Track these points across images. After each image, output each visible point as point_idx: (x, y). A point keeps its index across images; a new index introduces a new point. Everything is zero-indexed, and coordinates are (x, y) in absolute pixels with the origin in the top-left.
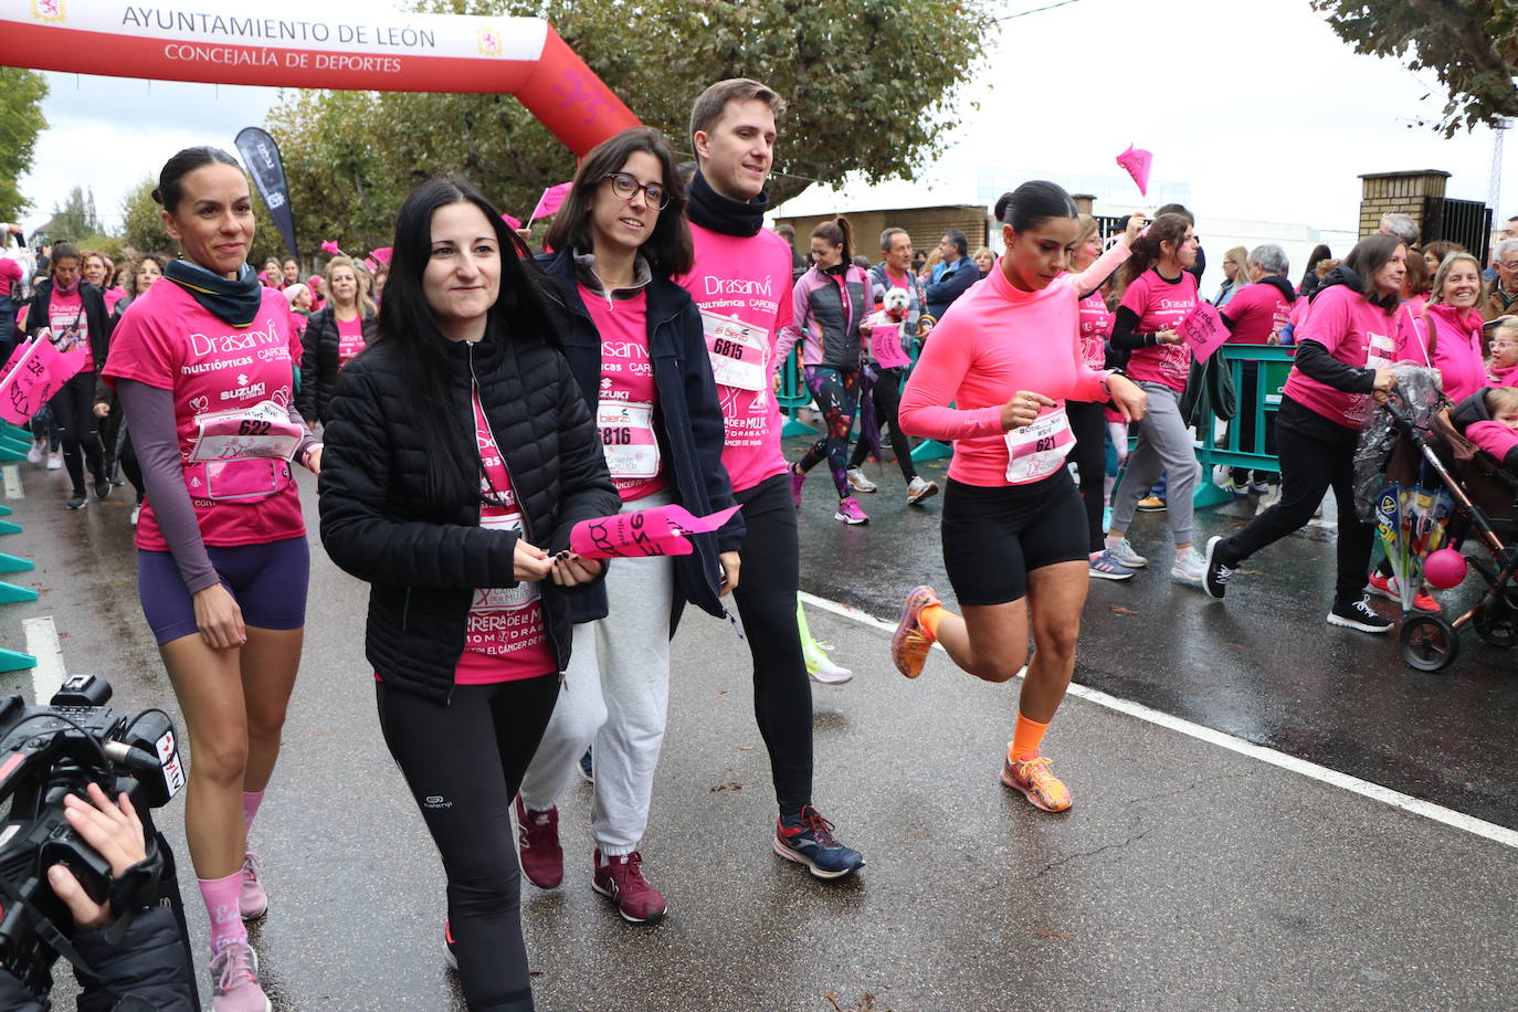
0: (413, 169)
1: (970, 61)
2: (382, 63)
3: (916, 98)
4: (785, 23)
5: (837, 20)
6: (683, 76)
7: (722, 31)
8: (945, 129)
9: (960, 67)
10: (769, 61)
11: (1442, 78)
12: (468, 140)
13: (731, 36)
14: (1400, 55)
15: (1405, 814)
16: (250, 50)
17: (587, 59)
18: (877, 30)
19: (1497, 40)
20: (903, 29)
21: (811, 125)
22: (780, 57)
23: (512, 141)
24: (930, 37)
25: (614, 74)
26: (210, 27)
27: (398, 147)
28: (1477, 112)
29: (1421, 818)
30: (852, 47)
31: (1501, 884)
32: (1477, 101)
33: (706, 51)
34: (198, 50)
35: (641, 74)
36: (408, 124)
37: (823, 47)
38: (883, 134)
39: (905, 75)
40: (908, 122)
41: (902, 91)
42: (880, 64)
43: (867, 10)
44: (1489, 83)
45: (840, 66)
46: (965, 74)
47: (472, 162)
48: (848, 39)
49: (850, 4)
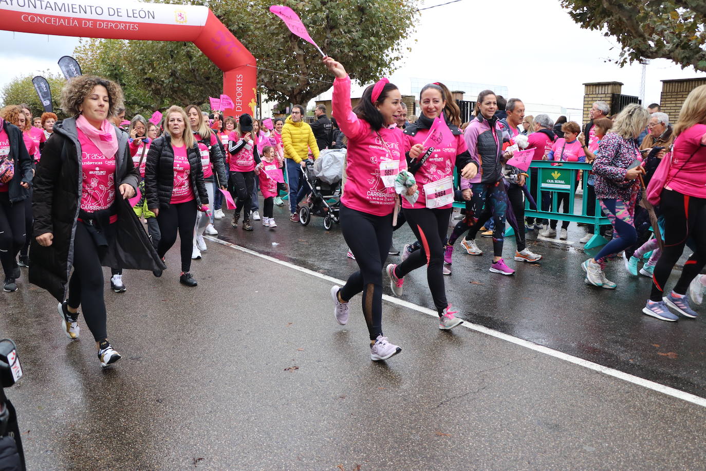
0: (145, 77)
1: (407, 29)
2: (129, 26)
3: (381, 46)
4: (321, 10)
5: (345, 9)
6: (273, 34)
8: (395, 60)
9: (402, 32)
10: (313, 27)
11: (619, 40)
12: (171, 63)
14: (601, 29)
15: (603, 375)
16: (64, 18)
17: (228, 26)
18: (364, 14)
19: (642, 24)
20: (375, 14)
22: (318, 25)
23: (192, 64)
24: (388, 17)
25: (240, 33)
26: (44, 7)
27: (138, 67)
28: (634, 56)
29: (610, 377)
30: (352, 21)
31: (644, 405)
32: (634, 51)
34: (38, 17)
35: (253, 33)
36: (143, 56)
37: (338, 21)
38: (367, 62)
39: (376, 35)
40: (378, 57)
41: (375, 42)
42: (365, 30)
43: (359, 4)
44: (639, 43)
45: (346, 31)
46: (405, 35)
47: (173, 74)
48: (350, 18)
49: (351, 2)
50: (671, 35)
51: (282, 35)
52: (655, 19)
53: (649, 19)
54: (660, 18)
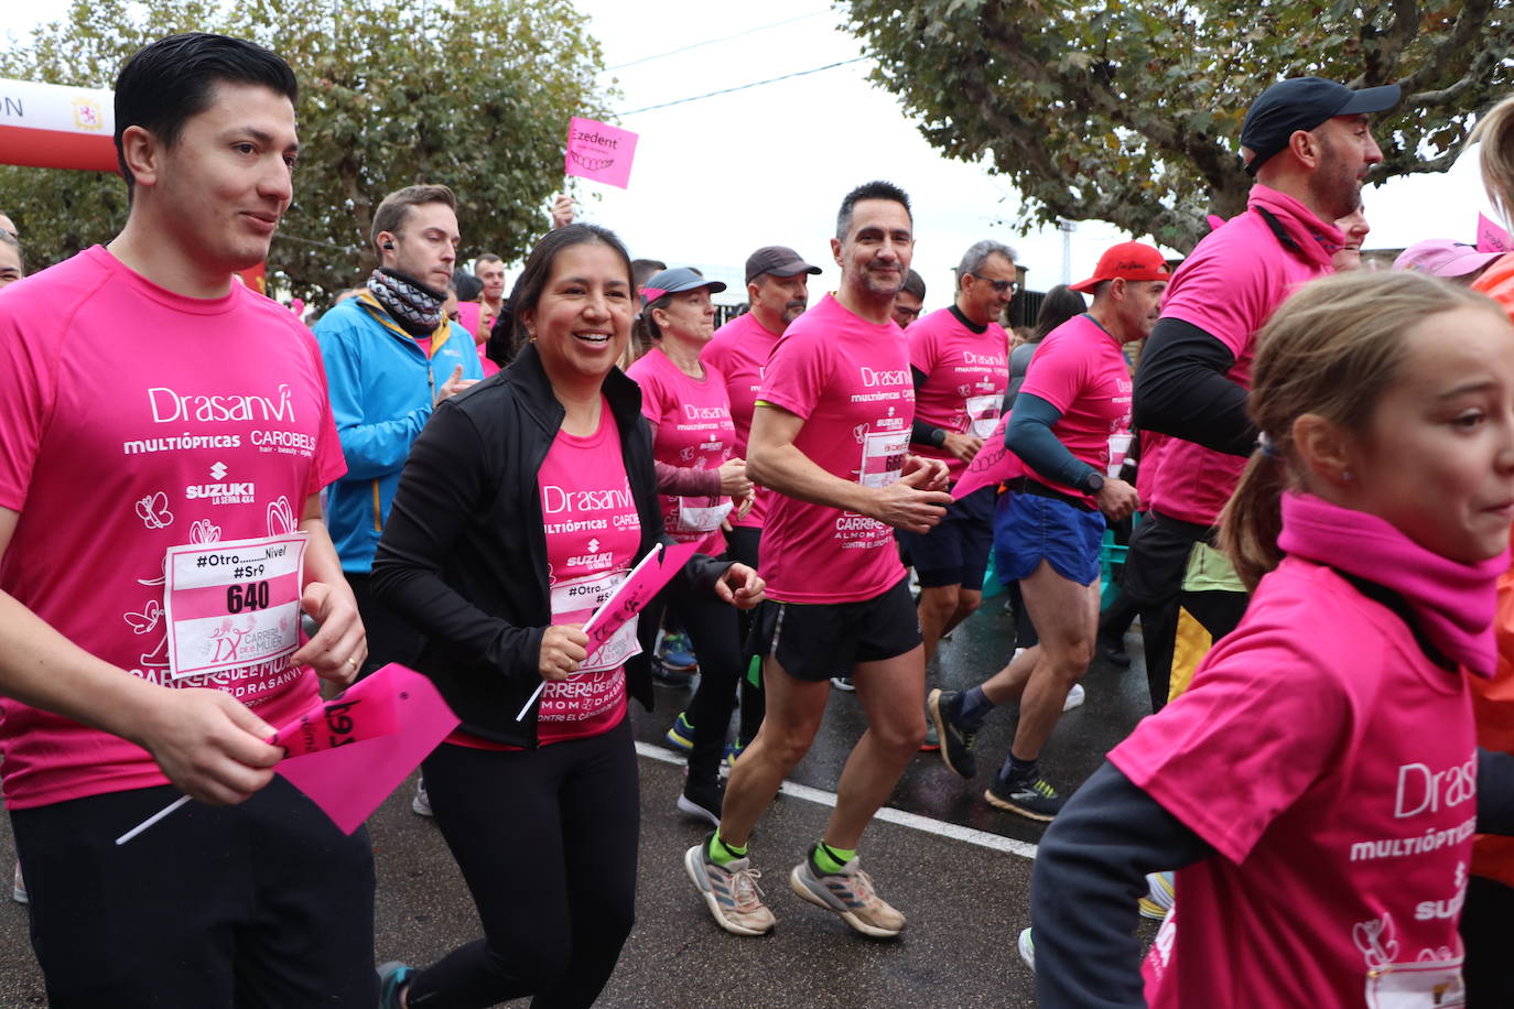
3: (537, 189)
4: (406, 111)
5: (458, 110)
7: (341, 117)
10: (389, 148)
11: (1015, 183)
12: (67, 219)
13: (351, 123)
14: (979, 161)
18: (499, 121)
19: (1055, 155)
20: (523, 122)
22: (401, 145)
24: (550, 129)
28: (1045, 214)
30: (473, 136)
32: (1044, 205)
33: (325, 137)
37: (445, 136)
38: (506, 223)
39: (526, 166)
40: (529, 213)
41: (523, 182)
42: (500, 155)
43: (488, 101)
44: (1052, 190)
45: (462, 156)
47: (71, 243)
48: (470, 129)
49: (472, 96)
50: (1109, 178)
51: (321, 163)
52: (1080, 146)
53: (1068, 146)
54: (1088, 143)
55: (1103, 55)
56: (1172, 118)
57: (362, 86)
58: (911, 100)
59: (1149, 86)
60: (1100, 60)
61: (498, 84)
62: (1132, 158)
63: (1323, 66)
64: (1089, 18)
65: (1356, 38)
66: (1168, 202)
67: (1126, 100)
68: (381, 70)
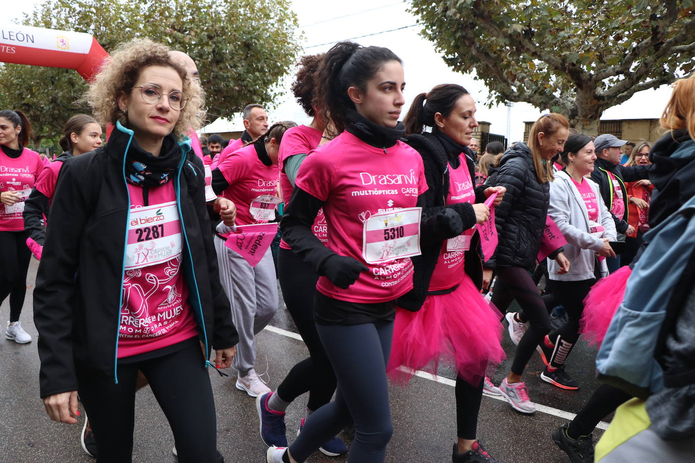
0: (23, 102)
1: (290, 66)
2: (5, 49)
3: (266, 81)
4: (207, 44)
5: (231, 44)
7: (178, 46)
8: (279, 95)
9: (286, 68)
10: (199, 61)
11: (486, 84)
12: (52, 90)
14: (470, 73)
18: (249, 49)
19: (505, 71)
20: (261, 50)
21: (218, 91)
22: (205, 59)
23: (74, 91)
24: (273, 54)
27: (15, 91)
28: (500, 98)
30: (238, 56)
32: (500, 94)
36: (20, 80)
37: (224, 56)
38: (251, 97)
39: (261, 70)
40: (262, 92)
41: (259, 78)
42: (250, 65)
43: (245, 40)
44: (503, 87)
45: (232, 65)
46: (288, 71)
47: (54, 101)
48: (236, 53)
49: (237, 38)
50: (530, 82)
52: (517, 68)
53: (511, 67)
54: (521, 66)
55: (529, 26)
56: (560, 56)
57: (187, 32)
58: (439, 45)
59: (550, 41)
60: (527, 28)
61: (249, 33)
62: (541, 74)
63: (631, 32)
64: (523, 9)
65: (648, 20)
66: (557, 94)
67: (539, 47)
68: (197, 25)
